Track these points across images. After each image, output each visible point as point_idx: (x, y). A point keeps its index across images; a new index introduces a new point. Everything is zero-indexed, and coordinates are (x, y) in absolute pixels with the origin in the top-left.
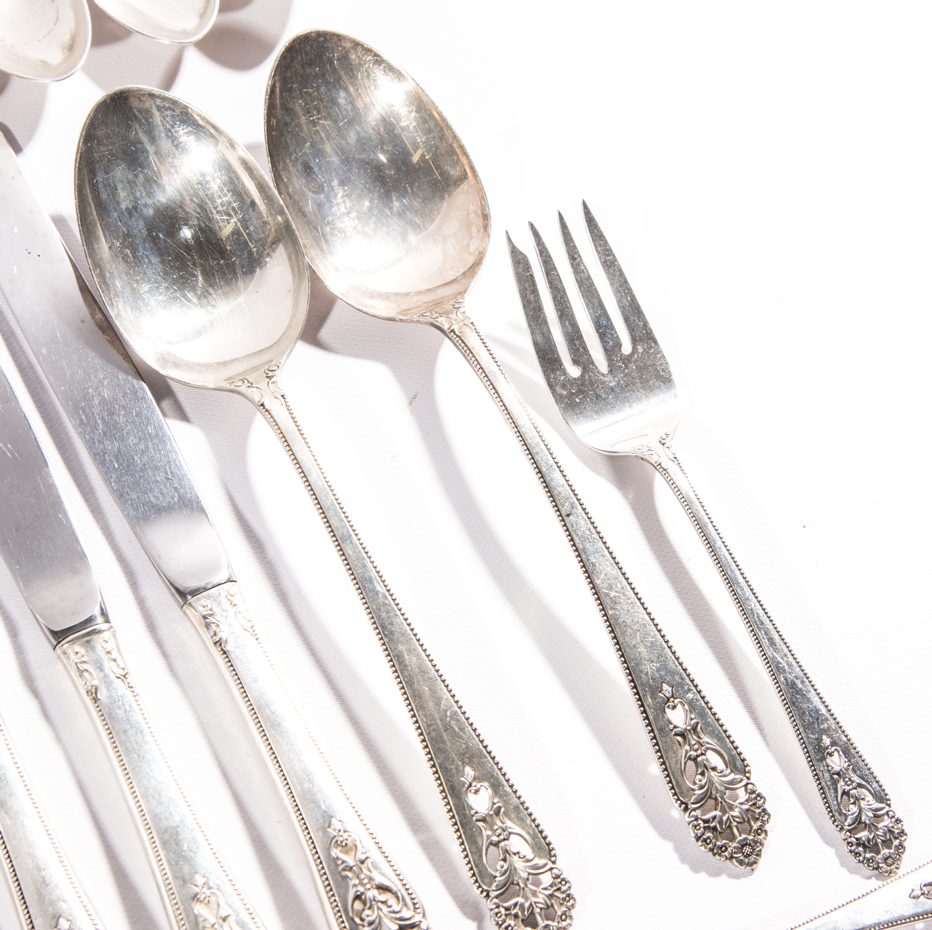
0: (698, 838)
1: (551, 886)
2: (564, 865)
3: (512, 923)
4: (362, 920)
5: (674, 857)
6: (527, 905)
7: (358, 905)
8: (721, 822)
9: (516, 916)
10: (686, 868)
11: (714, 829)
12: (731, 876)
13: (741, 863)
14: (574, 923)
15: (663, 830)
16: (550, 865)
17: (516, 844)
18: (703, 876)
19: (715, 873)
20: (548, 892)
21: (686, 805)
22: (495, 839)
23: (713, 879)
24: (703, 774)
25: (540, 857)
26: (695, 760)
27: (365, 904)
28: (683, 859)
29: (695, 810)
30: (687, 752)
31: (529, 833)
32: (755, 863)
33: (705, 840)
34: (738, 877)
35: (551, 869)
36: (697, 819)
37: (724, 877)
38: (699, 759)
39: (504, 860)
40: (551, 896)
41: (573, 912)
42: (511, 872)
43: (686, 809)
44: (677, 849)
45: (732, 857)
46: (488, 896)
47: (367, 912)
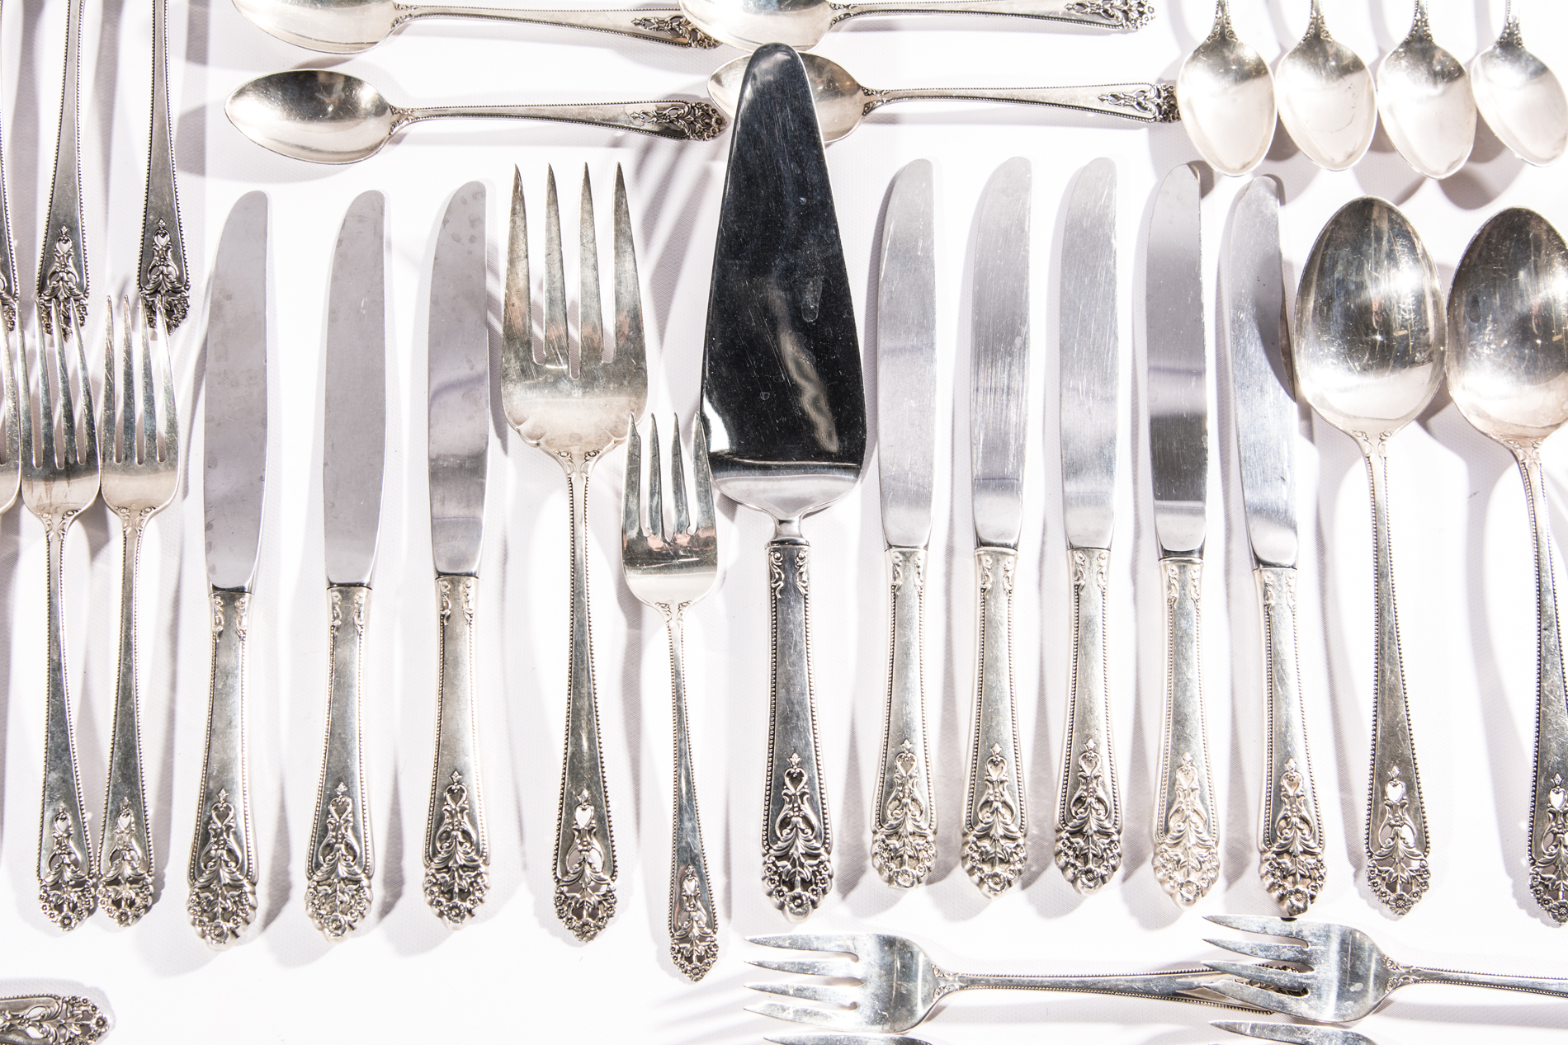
0: (1532, 887)
1: (1417, 871)
2: (1432, 860)
3: (1379, 882)
4: (1282, 834)
5: (1510, 891)
6: (1394, 875)
7: (1283, 823)
8: (1553, 884)
9: (1384, 879)
10: (1514, 902)
11: (1547, 886)
12: (1543, 922)
13: (1555, 917)
14: (1420, 902)
15: (1511, 868)
16: (1422, 857)
17: (1407, 833)
18: (1524, 912)
19: (1533, 915)
20: (1412, 874)
21: (1535, 861)
22: (1393, 822)
23: (1530, 918)
24: (1556, 846)
25: (1418, 849)
26: (1555, 834)
27: (1288, 825)
28: (1515, 895)
29: (1539, 867)
30: (1552, 827)
31: (1417, 829)
32: (1564, 921)
33: (1536, 891)
34: (1548, 924)
35: (1422, 860)
36: (1537, 874)
37: (1538, 920)
38: (1558, 835)
39: (1393, 839)
40: (1414, 877)
41: (1423, 894)
42: (1394, 848)
43: (1533, 864)
44: (1514, 886)
45: (1549, 910)
46: (1371, 857)
47: (1287, 830)
